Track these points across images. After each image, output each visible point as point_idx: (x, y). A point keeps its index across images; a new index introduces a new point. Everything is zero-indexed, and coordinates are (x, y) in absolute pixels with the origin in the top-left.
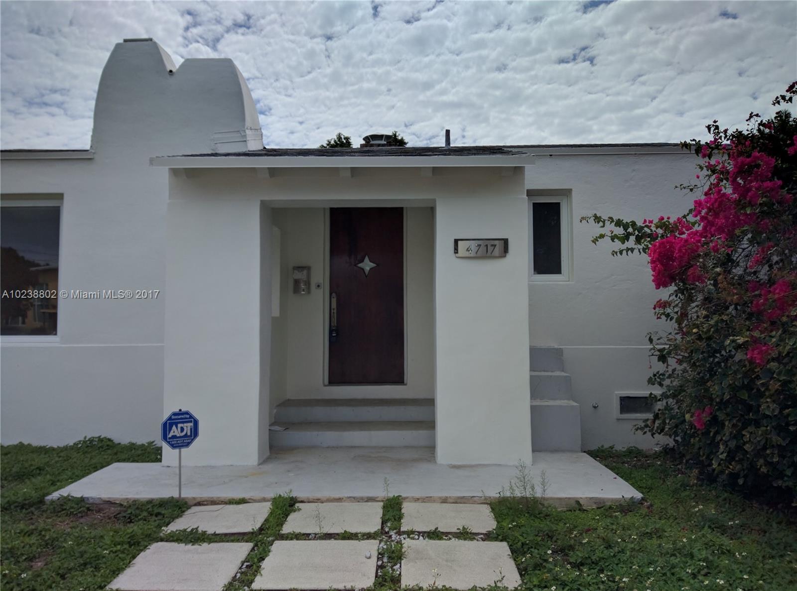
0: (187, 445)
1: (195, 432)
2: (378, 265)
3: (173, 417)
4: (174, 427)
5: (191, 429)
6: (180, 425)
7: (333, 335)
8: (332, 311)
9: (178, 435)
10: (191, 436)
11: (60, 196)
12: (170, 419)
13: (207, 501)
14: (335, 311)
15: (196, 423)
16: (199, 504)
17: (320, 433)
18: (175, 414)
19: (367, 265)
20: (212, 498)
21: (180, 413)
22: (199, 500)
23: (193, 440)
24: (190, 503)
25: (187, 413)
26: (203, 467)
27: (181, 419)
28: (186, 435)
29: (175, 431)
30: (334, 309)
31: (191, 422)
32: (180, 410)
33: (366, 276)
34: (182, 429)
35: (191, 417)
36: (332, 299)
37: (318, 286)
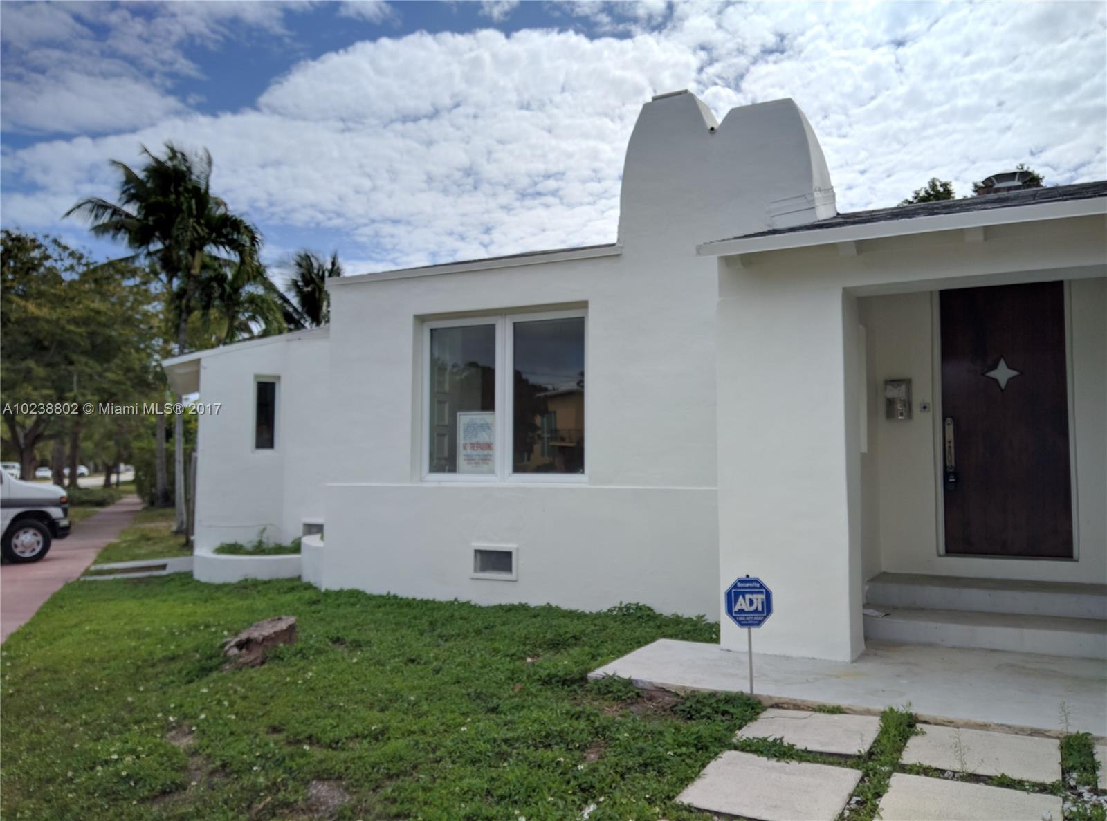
0: (759, 623)
1: (768, 607)
2: (1022, 373)
3: (739, 585)
4: (741, 598)
5: (763, 603)
6: (748, 596)
7: (951, 480)
8: (947, 445)
9: (746, 610)
10: (762, 612)
11: (584, 305)
12: (735, 586)
13: (787, 703)
14: (952, 445)
15: (768, 595)
16: (777, 706)
17: (939, 624)
18: (741, 581)
19: (1003, 374)
20: (795, 700)
21: (747, 580)
22: (776, 701)
23: (765, 617)
24: (765, 703)
25: (756, 581)
26: (775, 656)
27: (749, 587)
28: (756, 611)
29: (742, 604)
30: (950, 442)
31: (762, 593)
32: (748, 576)
33: (1002, 391)
34: (751, 602)
35: (762, 586)
36: (947, 427)
37: (925, 407)
